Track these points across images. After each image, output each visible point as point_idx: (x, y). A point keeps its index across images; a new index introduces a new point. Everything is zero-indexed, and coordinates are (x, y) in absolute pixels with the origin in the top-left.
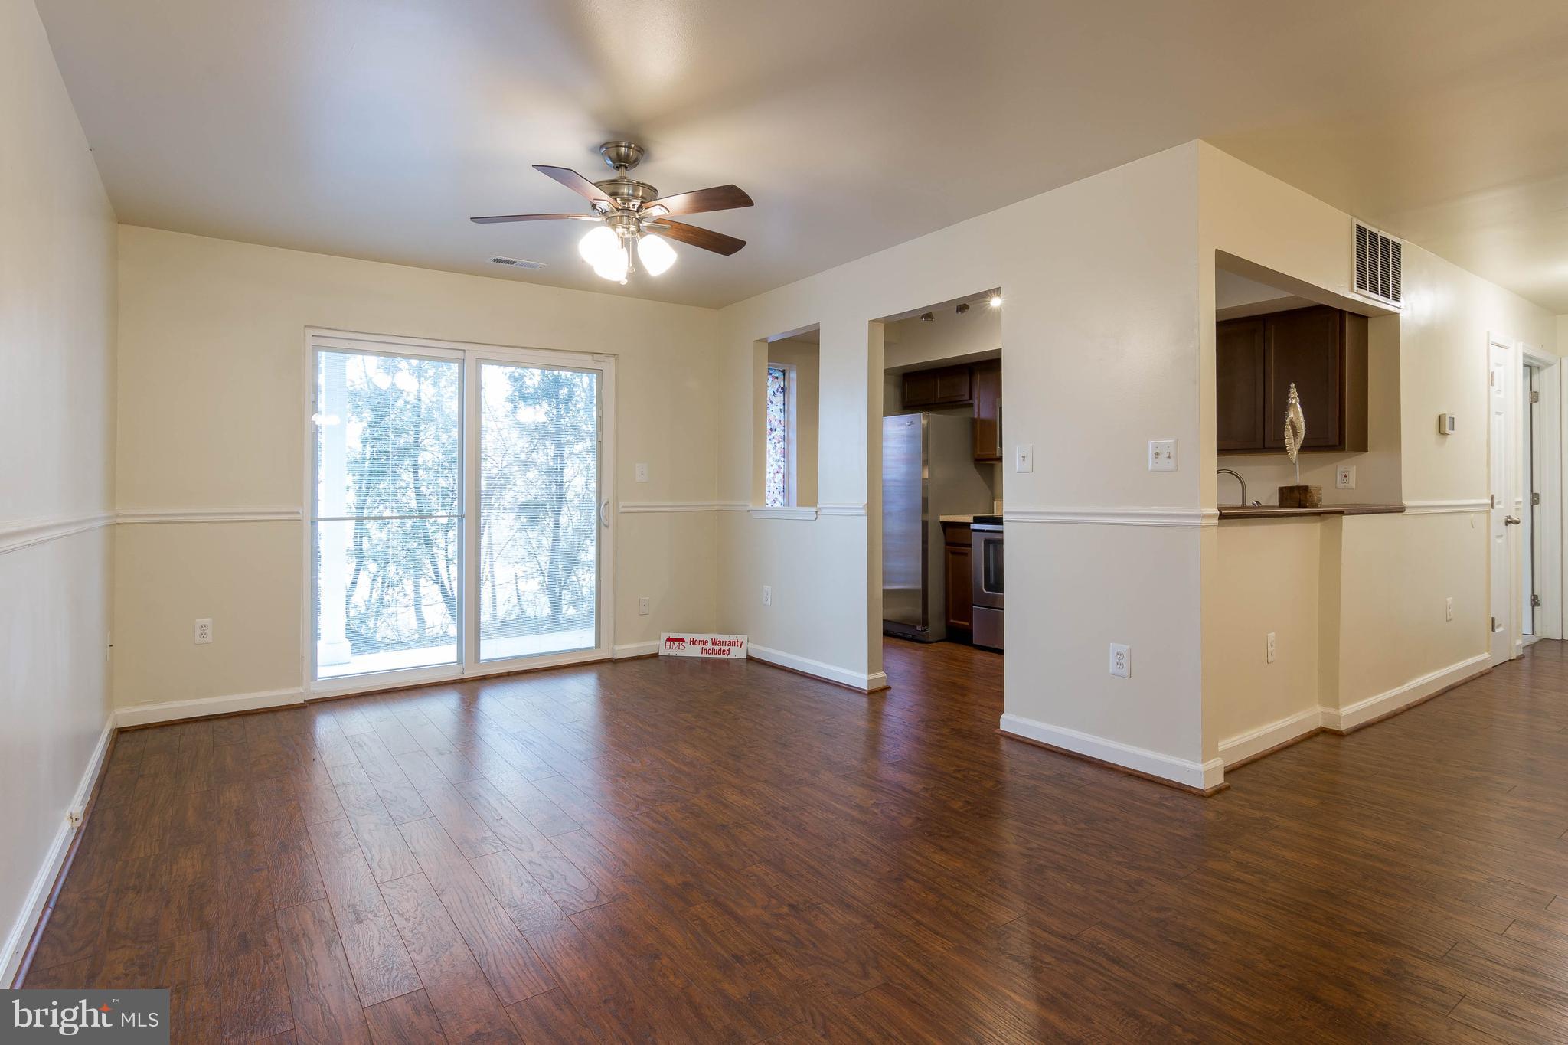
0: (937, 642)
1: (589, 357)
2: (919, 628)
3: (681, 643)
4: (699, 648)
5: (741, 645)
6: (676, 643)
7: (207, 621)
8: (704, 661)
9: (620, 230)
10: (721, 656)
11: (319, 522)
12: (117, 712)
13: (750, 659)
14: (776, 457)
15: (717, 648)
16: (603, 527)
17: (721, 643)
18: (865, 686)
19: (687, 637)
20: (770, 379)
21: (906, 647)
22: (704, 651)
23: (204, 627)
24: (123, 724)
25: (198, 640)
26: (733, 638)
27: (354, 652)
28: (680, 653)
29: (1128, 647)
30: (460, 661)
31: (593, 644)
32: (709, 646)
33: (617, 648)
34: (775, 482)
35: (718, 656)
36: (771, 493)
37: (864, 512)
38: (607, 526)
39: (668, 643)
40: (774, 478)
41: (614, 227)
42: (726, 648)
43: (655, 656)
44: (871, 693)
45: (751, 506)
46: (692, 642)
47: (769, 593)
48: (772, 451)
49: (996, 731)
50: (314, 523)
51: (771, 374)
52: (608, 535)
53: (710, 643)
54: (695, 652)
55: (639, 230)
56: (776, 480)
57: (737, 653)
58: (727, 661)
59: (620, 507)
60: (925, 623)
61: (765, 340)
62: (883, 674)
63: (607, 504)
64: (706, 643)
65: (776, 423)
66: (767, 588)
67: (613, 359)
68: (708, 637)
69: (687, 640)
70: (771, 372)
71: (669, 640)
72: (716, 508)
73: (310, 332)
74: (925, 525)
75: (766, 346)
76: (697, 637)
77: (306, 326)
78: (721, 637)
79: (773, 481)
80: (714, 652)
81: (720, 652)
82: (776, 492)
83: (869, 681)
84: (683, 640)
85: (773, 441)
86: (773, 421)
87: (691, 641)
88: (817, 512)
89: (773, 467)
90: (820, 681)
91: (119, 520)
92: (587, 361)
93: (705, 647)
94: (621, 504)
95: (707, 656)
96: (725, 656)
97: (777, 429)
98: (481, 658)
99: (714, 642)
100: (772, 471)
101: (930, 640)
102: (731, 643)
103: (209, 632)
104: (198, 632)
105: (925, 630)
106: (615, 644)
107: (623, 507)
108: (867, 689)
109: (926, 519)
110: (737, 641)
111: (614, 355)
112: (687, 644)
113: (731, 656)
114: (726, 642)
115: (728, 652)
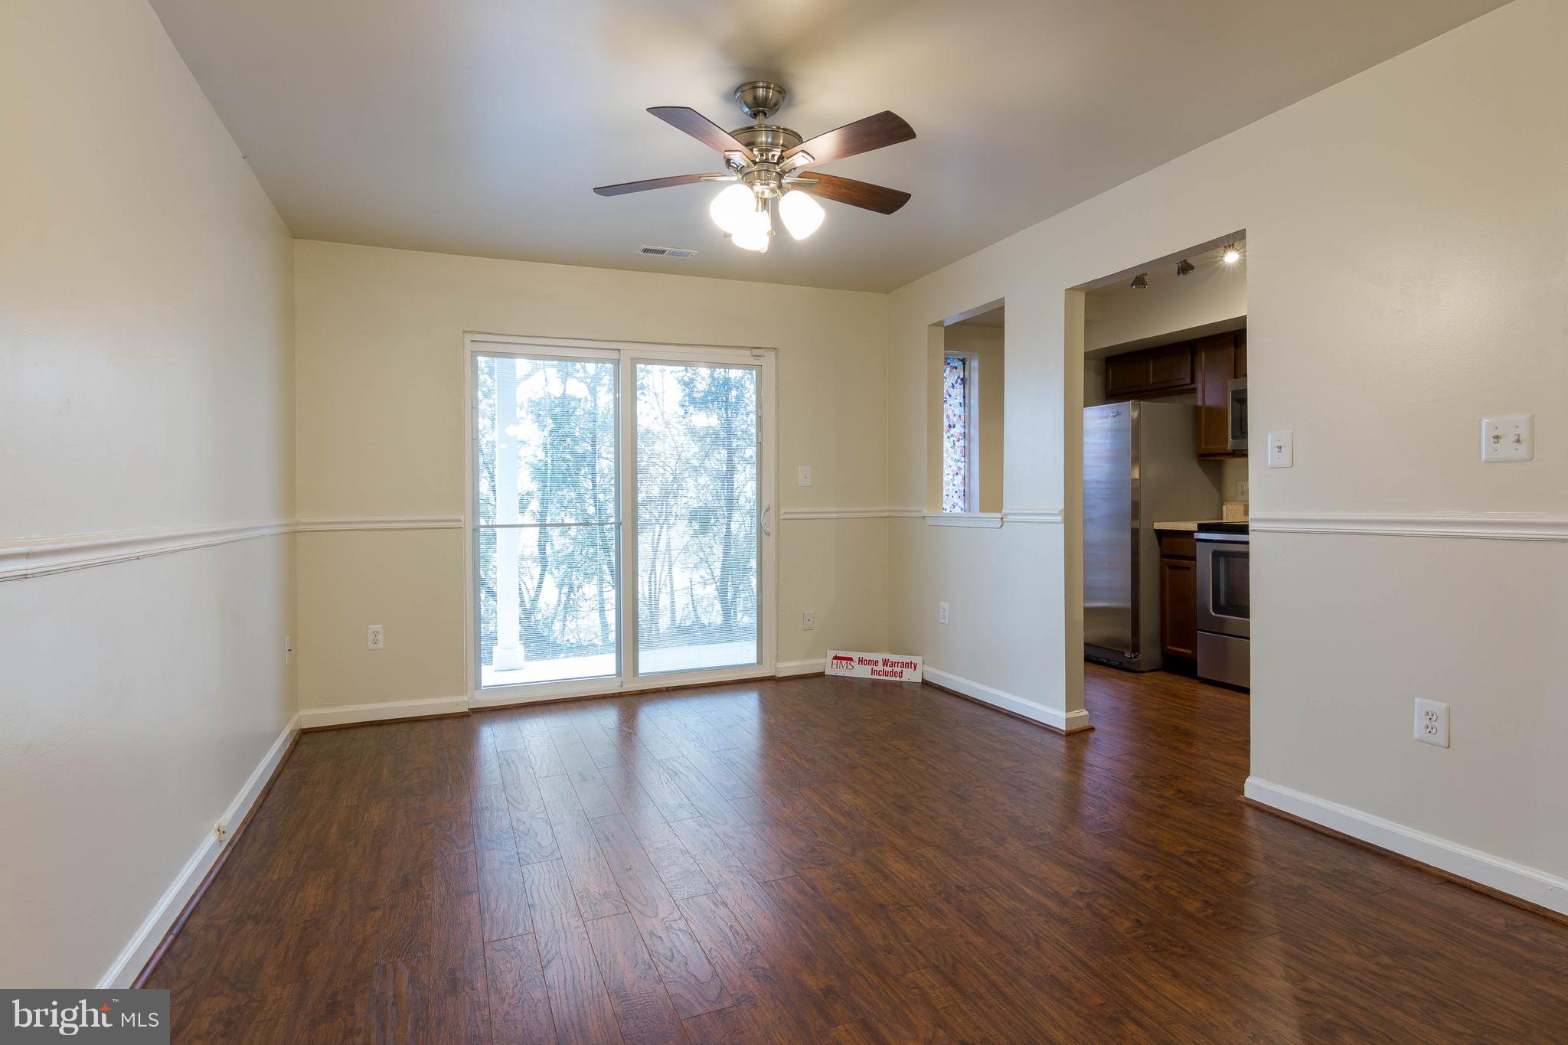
0: (1150, 671)
1: (748, 352)
2: (1127, 655)
3: (849, 662)
4: (868, 668)
5: (915, 667)
6: (844, 662)
7: (378, 627)
8: (874, 683)
9: (758, 188)
10: (893, 678)
11: (482, 530)
12: (301, 713)
13: (925, 684)
14: (955, 457)
15: (888, 669)
16: (764, 534)
17: (893, 664)
18: (1062, 726)
19: (855, 656)
20: (948, 369)
21: (1112, 677)
22: (874, 672)
23: (376, 633)
24: (307, 725)
25: (371, 646)
26: (906, 659)
27: (527, 658)
28: (848, 674)
29: (1444, 705)
30: (619, 673)
31: (753, 660)
32: (880, 667)
33: (780, 665)
34: (954, 485)
35: (889, 678)
36: (950, 497)
37: (1060, 518)
38: (768, 534)
39: (835, 661)
40: (953, 480)
41: (751, 184)
42: (899, 670)
43: (821, 675)
44: (1070, 734)
45: (925, 512)
46: (861, 661)
47: (947, 612)
48: (950, 449)
49: (1238, 799)
50: (476, 531)
51: (949, 364)
52: (770, 543)
53: (881, 663)
54: (863, 672)
55: (780, 187)
56: (955, 483)
57: (911, 676)
58: (900, 685)
59: (782, 512)
60: (1135, 648)
61: (939, 324)
62: (1084, 713)
63: (768, 510)
64: (876, 663)
65: (955, 419)
66: (945, 605)
67: (772, 354)
68: (879, 657)
69: (856, 659)
70: (948, 361)
71: (836, 658)
72: (887, 514)
73: (469, 337)
74: (1135, 533)
75: (942, 330)
76: (867, 656)
77: (465, 332)
78: (894, 658)
79: (951, 484)
80: (885, 673)
81: (892, 673)
82: (956, 496)
83: (1067, 719)
84: (850, 659)
85: (952, 439)
86: (952, 417)
87: (859, 661)
88: (1002, 519)
89: (952, 469)
90: (1007, 714)
91: (299, 528)
92: (746, 356)
93: (875, 668)
94: (783, 510)
95: (878, 677)
96: (898, 679)
97: (956, 426)
98: (640, 672)
99: (885, 663)
100: (951, 473)
101: (1141, 669)
102: (904, 665)
103: (380, 637)
104: (371, 637)
105: (1135, 657)
106: (778, 659)
107: (785, 513)
108: (1064, 729)
109: (1136, 525)
110: (911, 663)
111: (775, 349)
112: (855, 664)
113: (904, 679)
114: (898, 663)
115: (901, 674)
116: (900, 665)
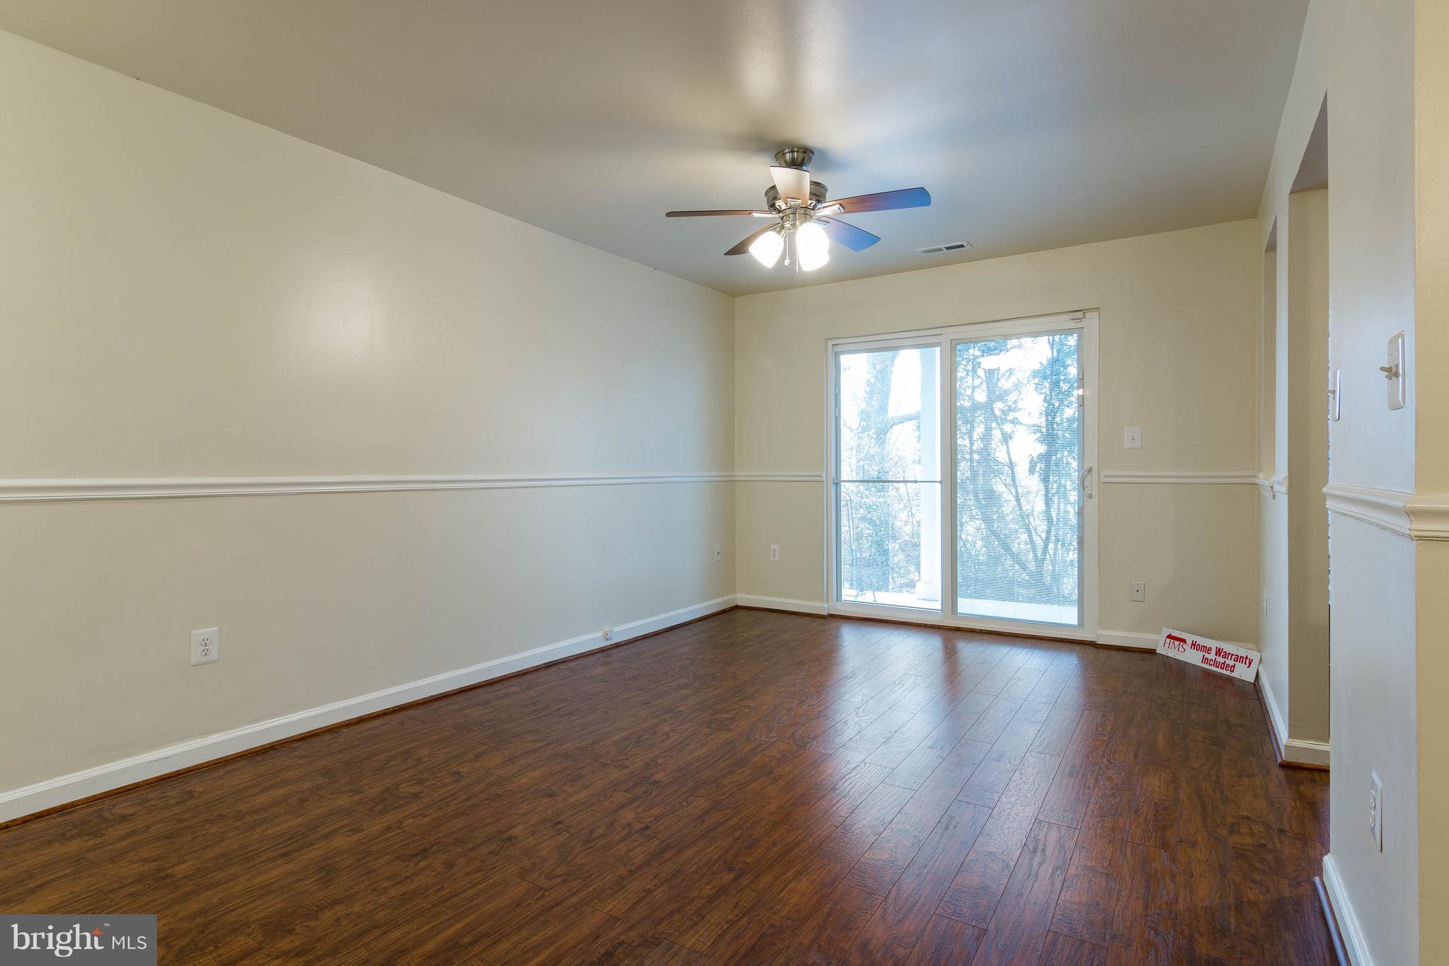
1: (1067, 317)
3: (1182, 643)
4: (1200, 654)
5: (1250, 664)
6: (1177, 643)
7: (776, 546)
8: (1207, 673)
10: (1224, 672)
11: (842, 483)
13: (1258, 684)
15: (1220, 660)
16: (1086, 497)
17: (1226, 655)
19: (1190, 638)
22: (1205, 660)
23: (774, 550)
25: (772, 558)
26: (1242, 653)
28: (1179, 656)
30: (942, 609)
31: (1075, 622)
32: (1212, 656)
33: (1099, 632)
35: (1218, 670)
38: (1091, 497)
39: (1168, 640)
42: (1231, 663)
43: (1152, 652)
46: (1194, 645)
47: (1266, 599)
50: (837, 484)
52: (1091, 506)
53: (1213, 652)
54: (1192, 657)
57: (1243, 673)
58: (1230, 680)
63: (1090, 471)
64: (1209, 650)
66: (1265, 592)
67: (1095, 314)
68: (1213, 644)
69: (1189, 642)
71: (1170, 637)
73: (830, 343)
76: (1202, 641)
77: (825, 339)
78: (1228, 647)
80: (1216, 664)
81: (1224, 666)
84: (1184, 641)
87: (1192, 644)
91: (736, 479)
92: (1065, 320)
93: (1207, 656)
94: (1103, 475)
95: (1207, 666)
96: (1228, 673)
99: (1219, 652)
102: (1238, 659)
103: (777, 553)
104: (772, 553)
106: (1100, 625)
107: (1111, 476)
110: (1246, 658)
111: (1098, 308)
112: (1187, 647)
113: (1235, 675)
114: (1233, 655)
115: (1232, 668)
116: (1234, 657)
